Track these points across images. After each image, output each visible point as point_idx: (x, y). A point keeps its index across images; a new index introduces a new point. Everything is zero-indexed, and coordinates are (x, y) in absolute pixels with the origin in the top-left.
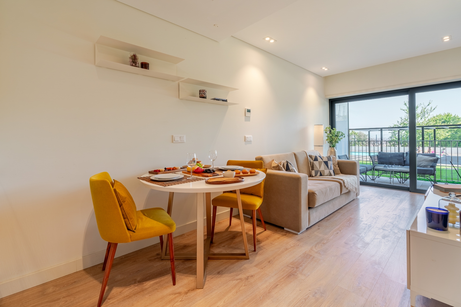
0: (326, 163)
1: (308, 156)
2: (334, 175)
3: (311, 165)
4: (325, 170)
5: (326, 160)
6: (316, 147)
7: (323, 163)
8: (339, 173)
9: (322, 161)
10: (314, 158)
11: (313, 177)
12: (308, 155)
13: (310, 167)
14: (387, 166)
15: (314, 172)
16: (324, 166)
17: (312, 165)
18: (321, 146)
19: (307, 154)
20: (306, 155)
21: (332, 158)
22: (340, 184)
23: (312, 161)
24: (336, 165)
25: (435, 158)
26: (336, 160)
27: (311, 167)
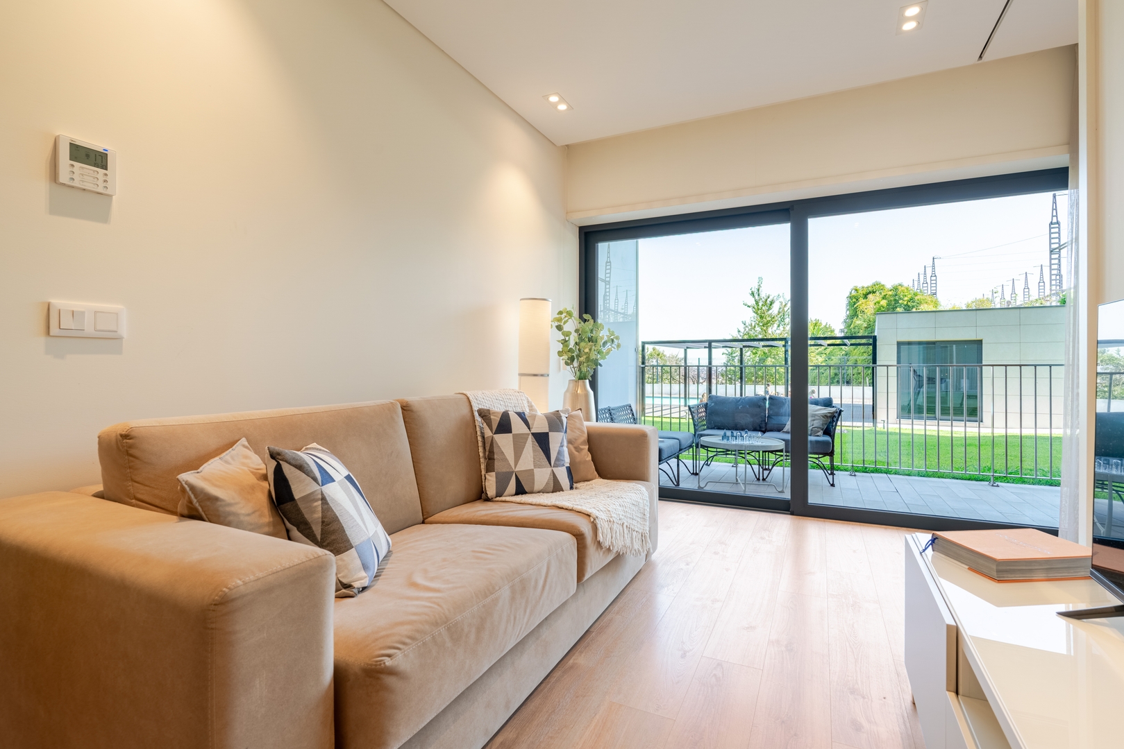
0: (542, 440)
1: (476, 414)
2: (571, 488)
3: (484, 448)
4: (537, 471)
5: (540, 426)
6: (523, 378)
7: (530, 441)
8: (590, 477)
9: (527, 431)
10: (496, 420)
11: (488, 500)
12: (475, 408)
13: (482, 460)
14: (729, 433)
15: (495, 479)
16: (534, 451)
17: (487, 448)
18: (542, 375)
19: (471, 406)
20: (466, 411)
21: (565, 420)
22: (579, 537)
23: (488, 433)
24: (582, 447)
25: (834, 409)
26: (582, 425)
27: (485, 458)
